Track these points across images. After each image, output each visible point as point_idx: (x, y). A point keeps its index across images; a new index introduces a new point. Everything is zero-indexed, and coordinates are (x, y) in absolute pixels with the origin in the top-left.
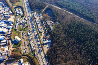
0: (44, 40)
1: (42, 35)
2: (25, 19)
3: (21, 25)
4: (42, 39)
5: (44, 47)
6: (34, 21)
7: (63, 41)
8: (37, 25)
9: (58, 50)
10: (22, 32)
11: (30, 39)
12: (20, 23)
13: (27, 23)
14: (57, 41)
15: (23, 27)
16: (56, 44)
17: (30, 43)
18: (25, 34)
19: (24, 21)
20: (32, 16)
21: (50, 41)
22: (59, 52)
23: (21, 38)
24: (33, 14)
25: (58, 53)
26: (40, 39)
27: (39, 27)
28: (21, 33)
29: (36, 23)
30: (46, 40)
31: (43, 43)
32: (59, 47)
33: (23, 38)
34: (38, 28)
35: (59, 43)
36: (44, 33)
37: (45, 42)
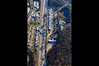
0: (50, 39)
1: (50, 33)
2: (39, 14)
3: (33, 19)
4: (48, 37)
5: (48, 45)
6: (47, 17)
7: (68, 44)
8: (49, 22)
9: (59, 51)
10: (32, 25)
11: (37, 34)
12: (33, 17)
13: (39, 18)
14: (62, 42)
15: (34, 21)
16: (59, 45)
17: (35, 38)
18: (34, 29)
19: (37, 15)
20: (47, 12)
21: (55, 41)
22: (60, 54)
23: (29, 32)
24: (49, 11)
25: (58, 55)
26: (46, 36)
27: (50, 24)
28: (31, 27)
29: (49, 20)
30: (51, 39)
31: (48, 41)
32: (62, 49)
33: (31, 31)
34: (48, 25)
35: (63, 44)
36: (52, 32)
37: (50, 40)
